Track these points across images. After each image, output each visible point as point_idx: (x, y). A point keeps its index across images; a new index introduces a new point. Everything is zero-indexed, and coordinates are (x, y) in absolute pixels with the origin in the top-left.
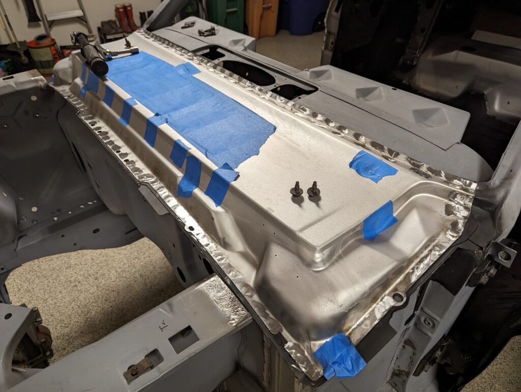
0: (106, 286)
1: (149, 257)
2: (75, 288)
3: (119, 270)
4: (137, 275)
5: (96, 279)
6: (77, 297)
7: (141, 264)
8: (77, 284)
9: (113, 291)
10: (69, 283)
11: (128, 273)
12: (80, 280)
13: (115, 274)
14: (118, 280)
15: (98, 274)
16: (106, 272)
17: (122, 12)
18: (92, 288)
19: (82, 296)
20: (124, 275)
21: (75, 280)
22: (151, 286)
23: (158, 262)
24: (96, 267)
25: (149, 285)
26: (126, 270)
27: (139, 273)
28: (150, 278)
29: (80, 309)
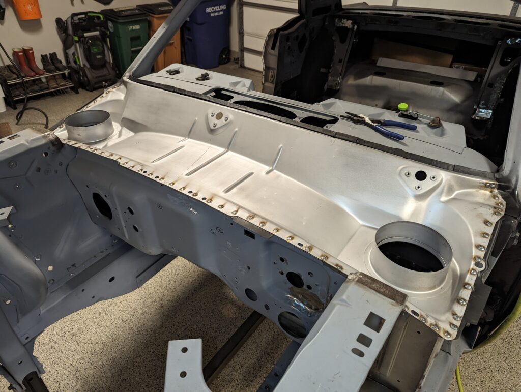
0: (87, 340)
1: (126, 300)
2: (52, 349)
3: (96, 321)
4: (118, 321)
5: (74, 335)
6: (58, 358)
7: (119, 308)
8: (53, 345)
9: (97, 343)
10: (43, 346)
11: (107, 321)
12: (55, 340)
13: (93, 325)
14: (98, 331)
15: (74, 330)
16: (82, 325)
17: (21, 55)
18: (72, 345)
19: (64, 356)
20: (104, 325)
21: (50, 342)
22: (137, 329)
23: (137, 304)
24: (68, 323)
25: (135, 328)
26: (105, 318)
27: (120, 318)
28: (134, 321)
29: (66, 370)
